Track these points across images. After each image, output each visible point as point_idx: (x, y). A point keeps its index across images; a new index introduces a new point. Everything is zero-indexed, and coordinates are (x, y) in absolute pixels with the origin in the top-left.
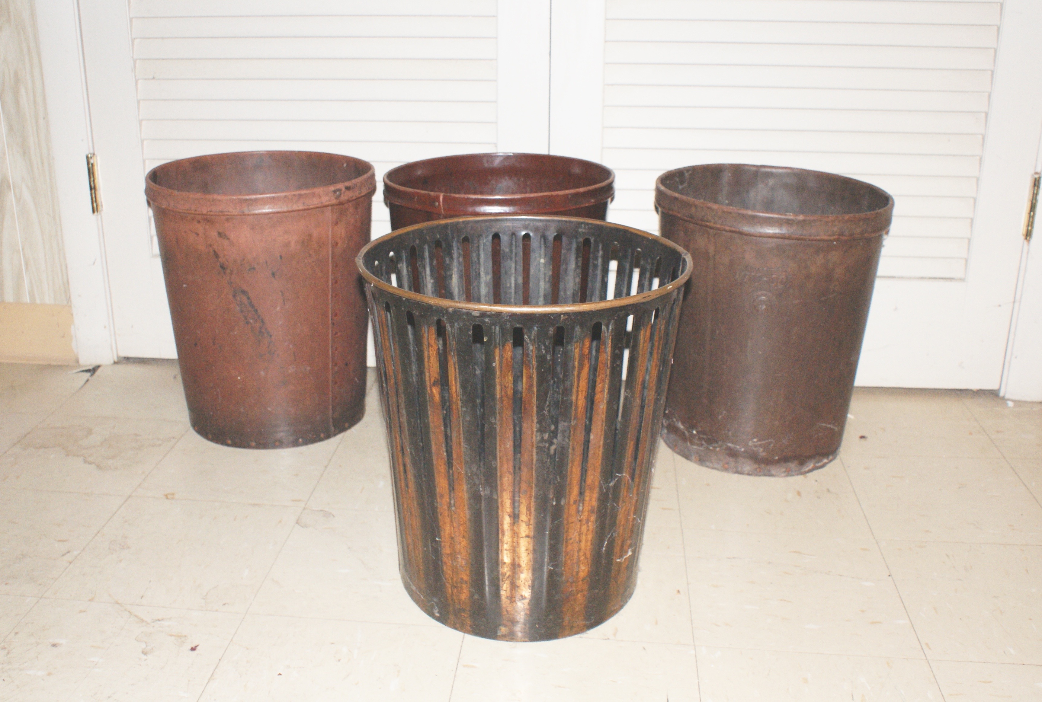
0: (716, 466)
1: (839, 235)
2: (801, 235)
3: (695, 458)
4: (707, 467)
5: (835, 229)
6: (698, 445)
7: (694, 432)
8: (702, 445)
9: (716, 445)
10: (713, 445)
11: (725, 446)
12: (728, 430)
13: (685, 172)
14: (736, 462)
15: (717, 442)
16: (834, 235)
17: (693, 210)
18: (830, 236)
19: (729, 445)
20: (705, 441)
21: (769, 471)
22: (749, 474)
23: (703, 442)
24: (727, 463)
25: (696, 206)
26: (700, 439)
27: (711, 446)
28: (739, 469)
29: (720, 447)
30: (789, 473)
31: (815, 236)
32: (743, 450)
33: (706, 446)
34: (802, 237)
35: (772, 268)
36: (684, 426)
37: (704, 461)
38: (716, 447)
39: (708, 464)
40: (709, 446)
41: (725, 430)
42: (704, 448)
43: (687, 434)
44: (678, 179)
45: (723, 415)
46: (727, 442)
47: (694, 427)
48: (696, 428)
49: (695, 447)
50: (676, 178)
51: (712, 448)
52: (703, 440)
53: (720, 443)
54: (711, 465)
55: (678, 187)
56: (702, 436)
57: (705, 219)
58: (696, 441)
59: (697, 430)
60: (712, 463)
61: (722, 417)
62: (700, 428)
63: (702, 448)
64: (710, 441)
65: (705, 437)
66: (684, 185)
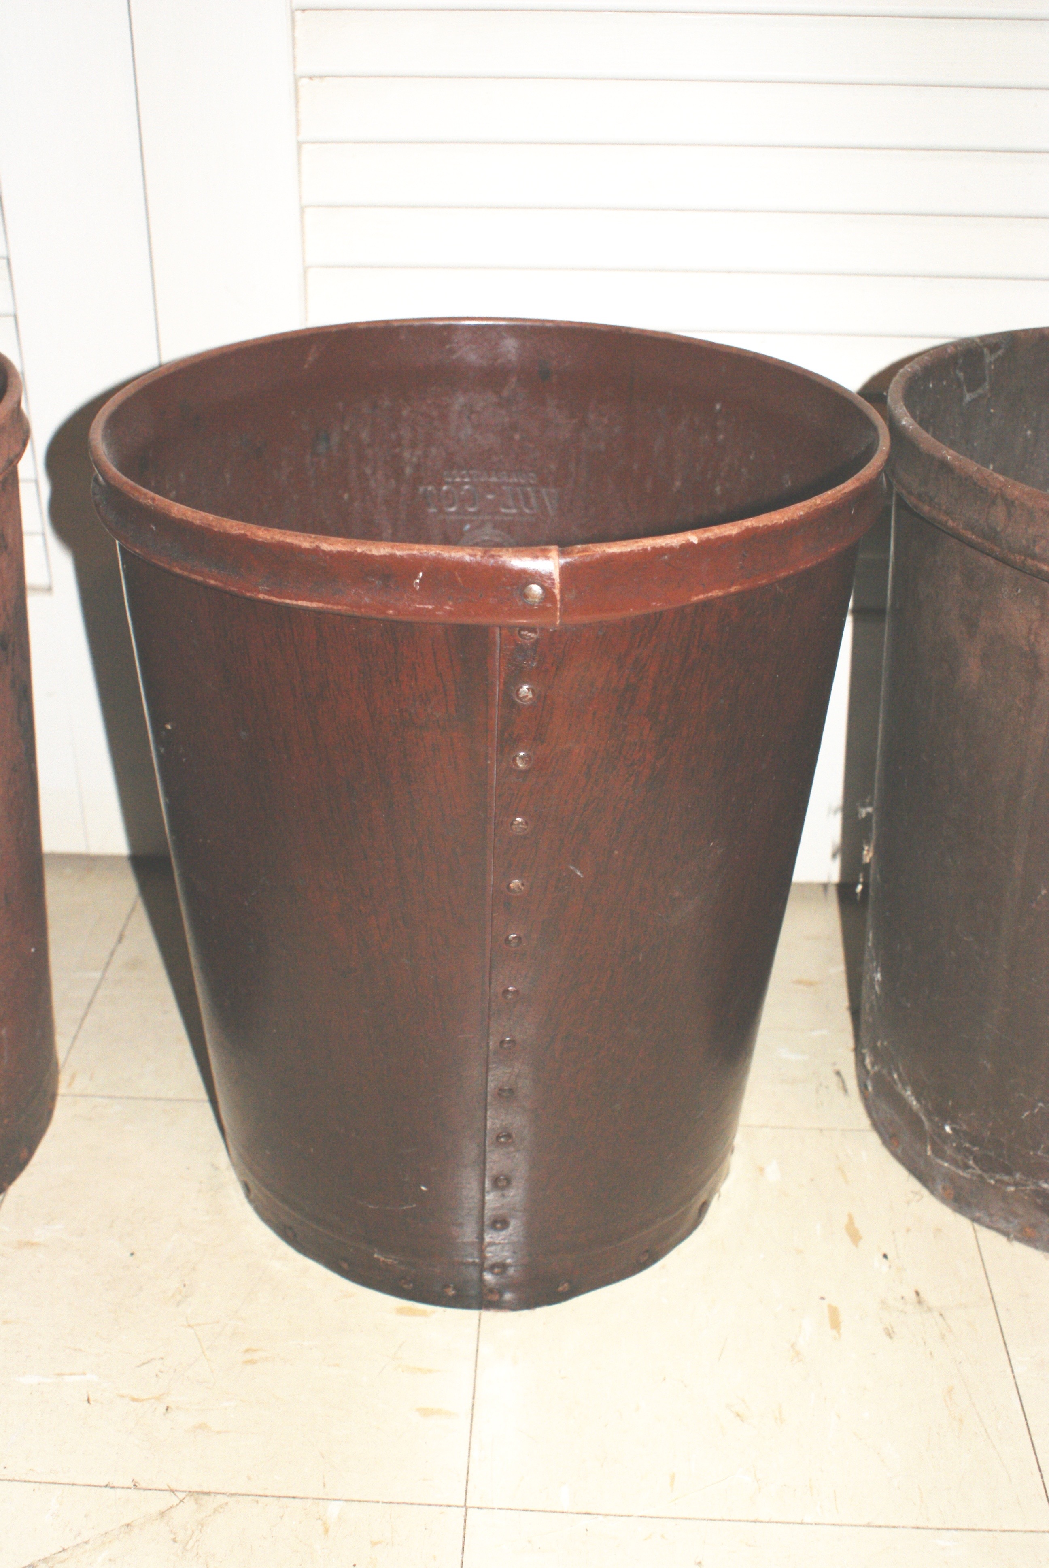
0: (1002, 1225)
3: (944, 1188)
4: (974, 1220)
6: (953, 1162)
7: (948, 1129)
8: (966, 1167)
9: (1006, 1178)
10: (998, 1177)
11: (1031, 1187)
13: (986, 350)
15: (1009, 1172)
17: (999, 513)
20: (976, 1161)
23: (971, 1163)
24: (1035, 1226)
25: (1009, 504)
26: (959, 1149)
27: (991, 1178)
29: (1016, 1184)
33: (979, 1172)
37: (969, 1204)
38: (1008, 1184)
39: (977, 1214)
40: (986, 1176)
41: (1036, 1148)
42: (972, 1174)
43: (927, 1124)
44: (961, 375)
45: (1036, 1110)
46: (1039, 1179)
47: (946, 1116)
48: (953, 1121)
49: (946, 1165)
50: (957, 371)
51: (992, 1182)
52: (971, 1157)
53: (1018, 1176)
54: (987, 1220)
55: (961, 399)
56: (968, 1145)
57: (1037, 550)
58: (949, 1152)
59: (954, 1126)
60: (991, 1215)
61: (1032, 1115)
62: (965, 1127)
63: (965, 1174)
64: (987, 1164)
65: (975, 1149)
66: (980, 391)
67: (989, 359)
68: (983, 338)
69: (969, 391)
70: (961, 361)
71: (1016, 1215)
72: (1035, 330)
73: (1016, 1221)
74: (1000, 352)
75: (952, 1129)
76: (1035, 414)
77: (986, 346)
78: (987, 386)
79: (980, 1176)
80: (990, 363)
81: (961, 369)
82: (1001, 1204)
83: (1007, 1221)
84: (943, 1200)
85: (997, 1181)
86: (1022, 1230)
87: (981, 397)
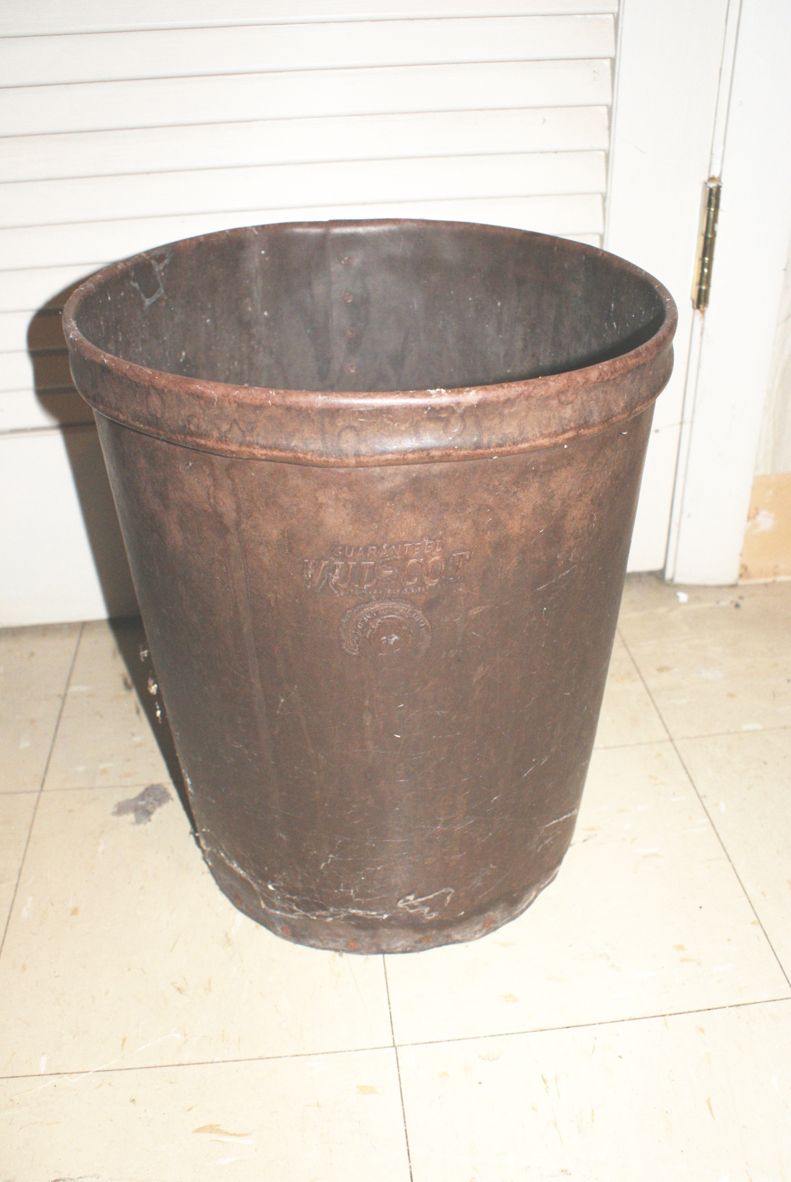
0: (332, 945)
1: (580, 427)
2: (477, 446)
3: (282, 929)
4: (312, 946)
5: (568, 412)
6: (283, 909)
7: (270, 887)
8: (293, 911)
9: (323, 913)
10: (317, 913)
11: (343, 915)
12: (347, 887)
14: (373, 937)
15: (325, 909)
16: (564, 432)
18: (556, 434)
19: (354, 911)
20: (297, 905)
21: (449, 936)
22: (404, 952)
23: (295, 908)
24: (356, 940)
26: (284, 900)
27: (314, 915)
28: (384, 947)
29: (332, 915)
30: (491, 927)
31: (515, 443)
32: (385, 916)
33: (303, 913)
34: (480, 451)
35: (405, 542)
36: (243, 869)
37: (304, 937)
38: (327, 917)
39: (312, 942)
40: (309, 915)
41: (338, 887)
42: (299, 915)
43: (255, 886)
44: (136, 285)
45: (329, 861)
46: (348, 907)
47: (267, 878)
48: (273, 882)
49: (278, 912)
50: (132, 283)
51: (315, 918)
52: (294, 904)
53: (332, 909)
54: (320, 944)
55: (142, 303)
56: (288, 896)
57: (192, 428)
58: (277, 903)
59: (275, 884)
60: (321, 941)
61: (327, 865)
62: (282, 884)
63: (294, 916)
64: (307, 906)
65: (294, 898)
66: (157, 296)
67: (158, 268)
68: (148, 252)
69: (148, 296)
70: (133, 274)
71: (340, 936)
72: (191, 239)
73: (341, 940)
74: (166, 261)
75: (274, 887)
76: (209, 306)
77: (151, 258)
78: (162, 290)
79: (305, 916)
80: (160, 272)
81: (135, 280)
82: (327, 931)
83: (334, 941)
84: (284, 937)
85: (318, 916)
86: (347, 944)
87: (159, 300)
